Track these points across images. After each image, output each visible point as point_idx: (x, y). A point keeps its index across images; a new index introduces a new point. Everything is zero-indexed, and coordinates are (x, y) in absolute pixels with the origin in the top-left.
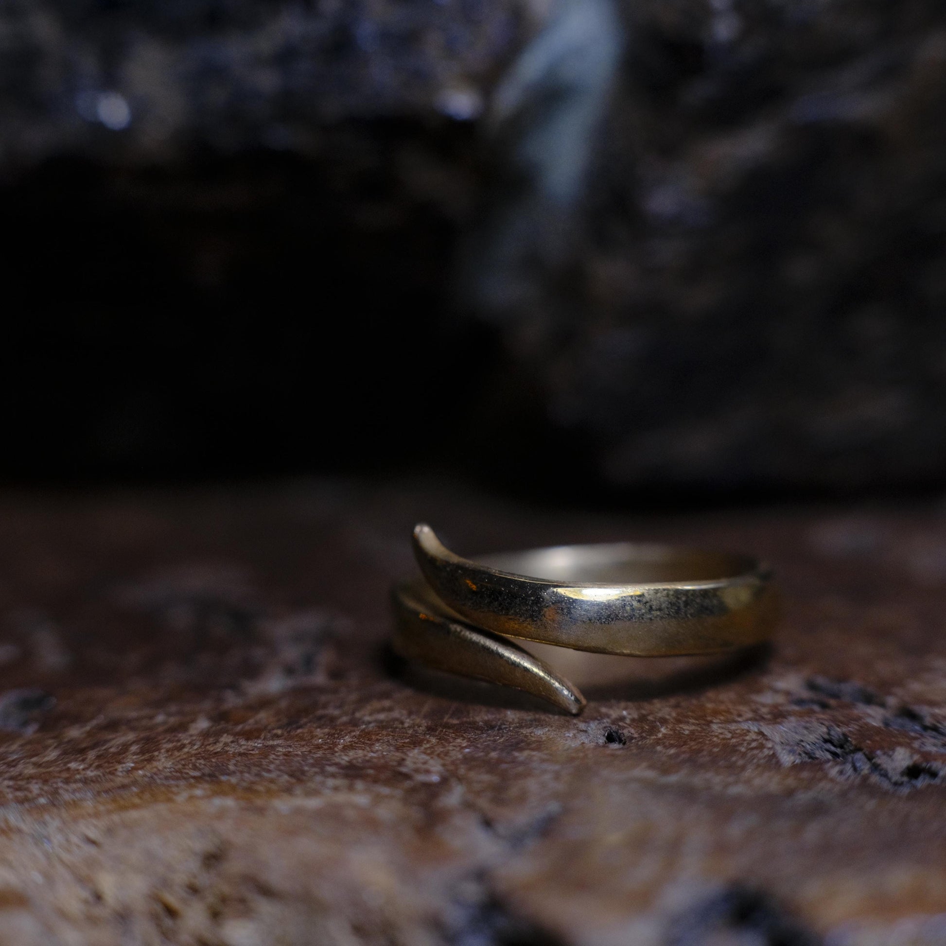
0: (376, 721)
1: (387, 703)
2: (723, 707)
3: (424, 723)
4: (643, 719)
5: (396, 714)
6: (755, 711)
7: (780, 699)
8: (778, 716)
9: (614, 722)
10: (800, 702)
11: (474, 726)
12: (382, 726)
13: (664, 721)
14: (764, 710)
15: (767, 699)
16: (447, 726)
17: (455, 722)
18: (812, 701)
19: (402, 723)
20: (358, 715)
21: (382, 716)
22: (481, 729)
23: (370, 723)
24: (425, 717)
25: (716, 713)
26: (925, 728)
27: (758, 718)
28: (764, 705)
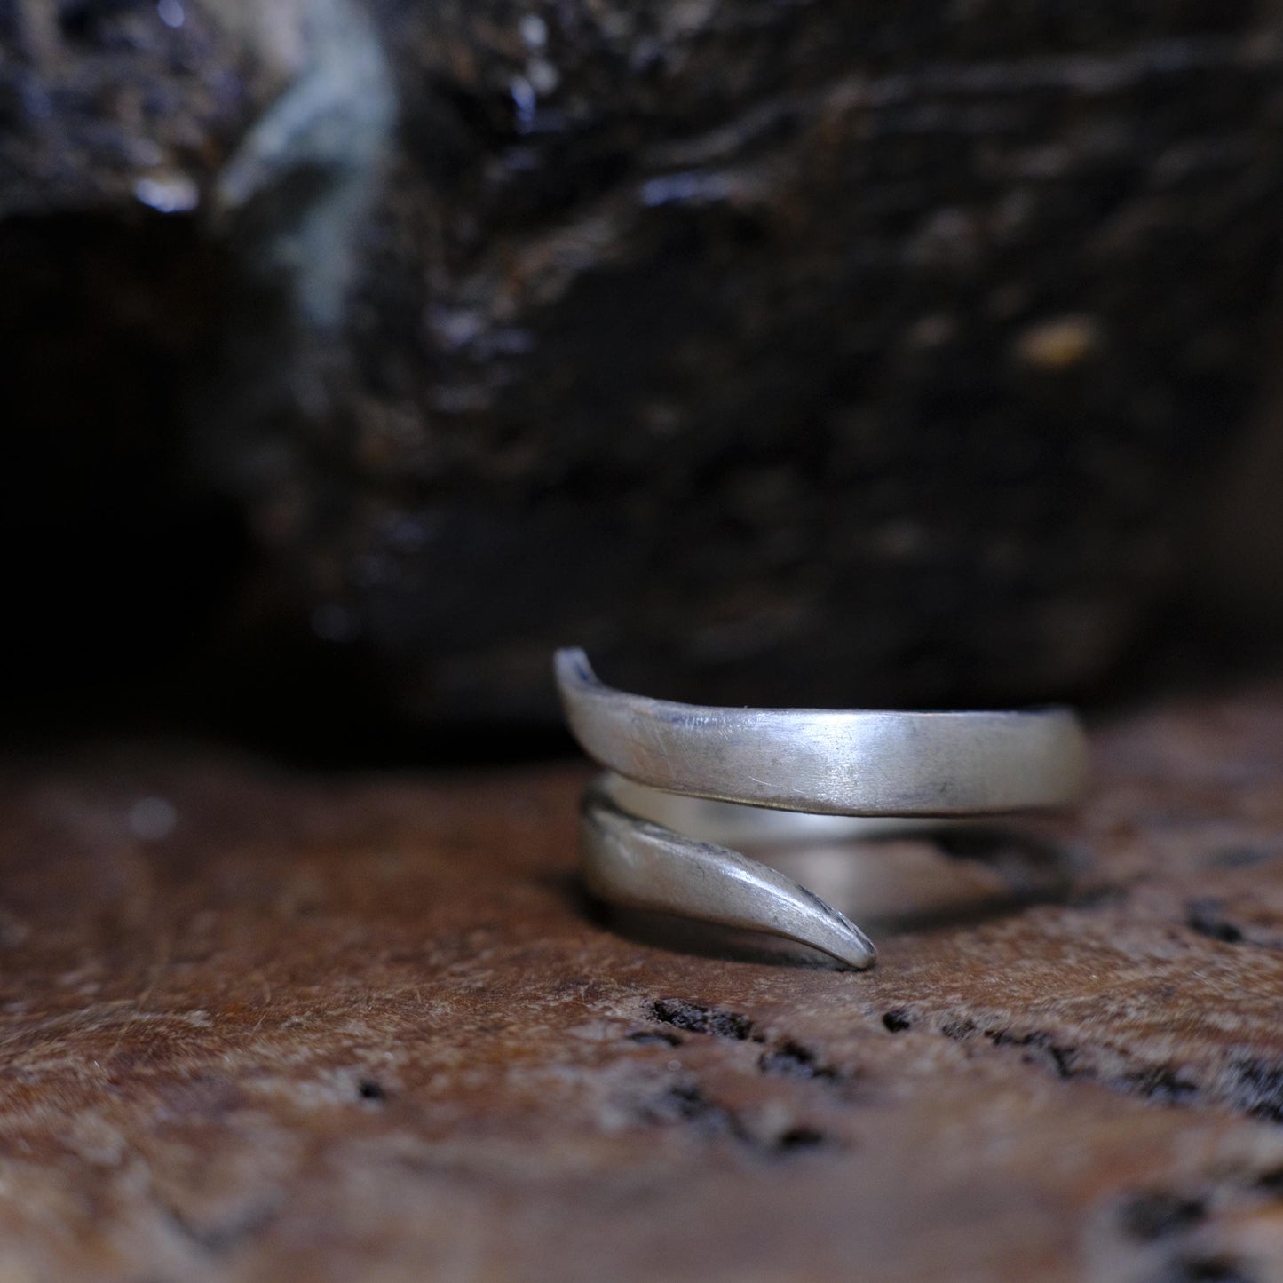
0: (41, 1071)
1: (59, 1045)
2: (529, 1046)
3: (106, 1073)
4: (414, 1064)
5: (69, 1061)
6: (574, 1051)
7: (613, 1032)
8: (605, 1057)
9: (374, 1069)
10: (638, 1036)
11: (172, 1078)
12: (48, 1078)
13: (440, 1068)
14: (587, 1050)
15: (594, 1032)
16: (139, 1078)
17: (149, 1071)
18: (658, 1035)
19: (75, 1074)
20: (16, 1063)
21: (49, 1065)
22: (183, 1082)
23: (30, 1073)
24: (110, 1064)
25: (518, 1053)
26: (818, 1073)
27: (577, 1061)
28: (588, 1042)
